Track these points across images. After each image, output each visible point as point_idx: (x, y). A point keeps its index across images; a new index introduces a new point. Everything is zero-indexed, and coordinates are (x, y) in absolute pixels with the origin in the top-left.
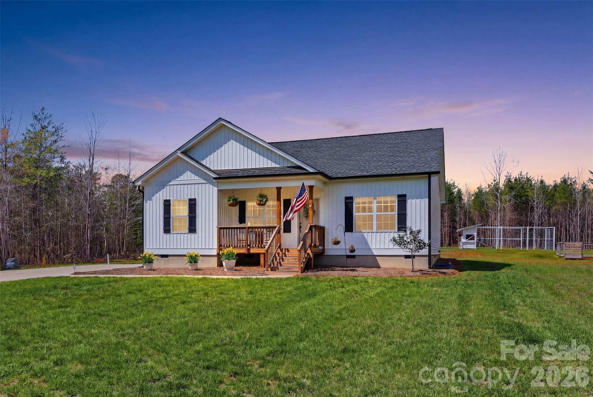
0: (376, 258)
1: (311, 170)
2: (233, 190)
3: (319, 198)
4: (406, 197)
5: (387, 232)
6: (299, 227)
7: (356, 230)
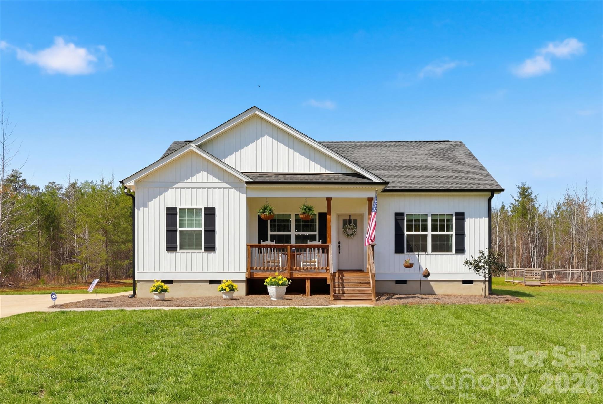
0: (430, 284)
4: (464, 215)
5: (443, 254)
6: (338, 247)
7: (407, 251)
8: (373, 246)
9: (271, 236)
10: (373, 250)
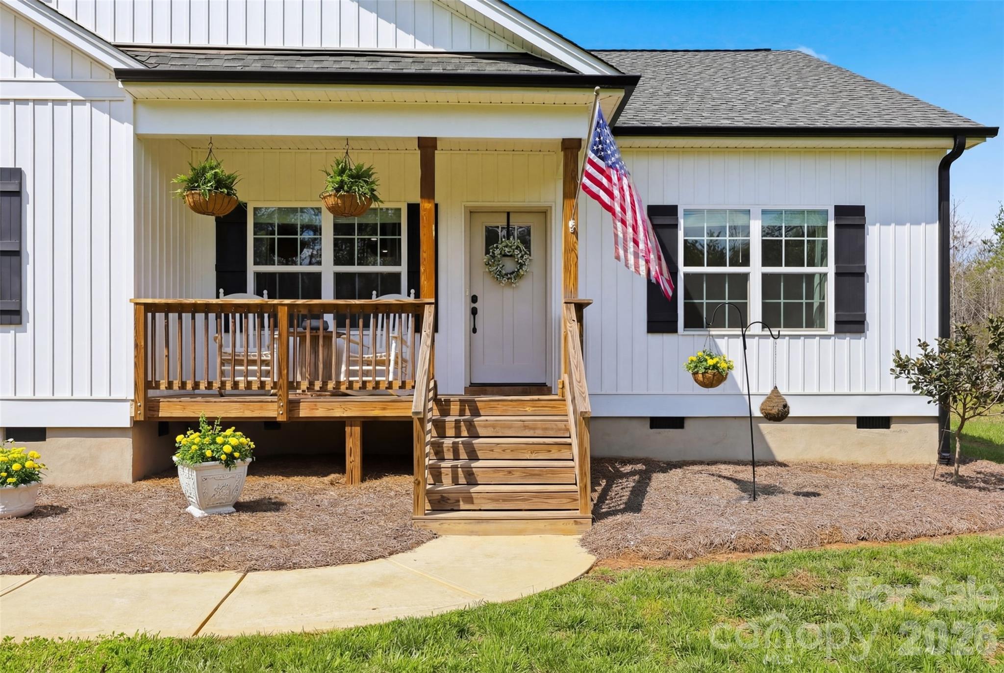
1: (586, 68)
2: (211, 139)
3: (551, 207)
4: (863, 214)
5: (798, 337)
6: (469, 312)
7: (687, 325)
8: (580, 307)
9: (259, 276)
10: (580, 319)
